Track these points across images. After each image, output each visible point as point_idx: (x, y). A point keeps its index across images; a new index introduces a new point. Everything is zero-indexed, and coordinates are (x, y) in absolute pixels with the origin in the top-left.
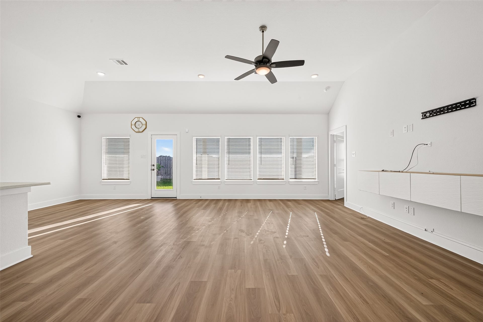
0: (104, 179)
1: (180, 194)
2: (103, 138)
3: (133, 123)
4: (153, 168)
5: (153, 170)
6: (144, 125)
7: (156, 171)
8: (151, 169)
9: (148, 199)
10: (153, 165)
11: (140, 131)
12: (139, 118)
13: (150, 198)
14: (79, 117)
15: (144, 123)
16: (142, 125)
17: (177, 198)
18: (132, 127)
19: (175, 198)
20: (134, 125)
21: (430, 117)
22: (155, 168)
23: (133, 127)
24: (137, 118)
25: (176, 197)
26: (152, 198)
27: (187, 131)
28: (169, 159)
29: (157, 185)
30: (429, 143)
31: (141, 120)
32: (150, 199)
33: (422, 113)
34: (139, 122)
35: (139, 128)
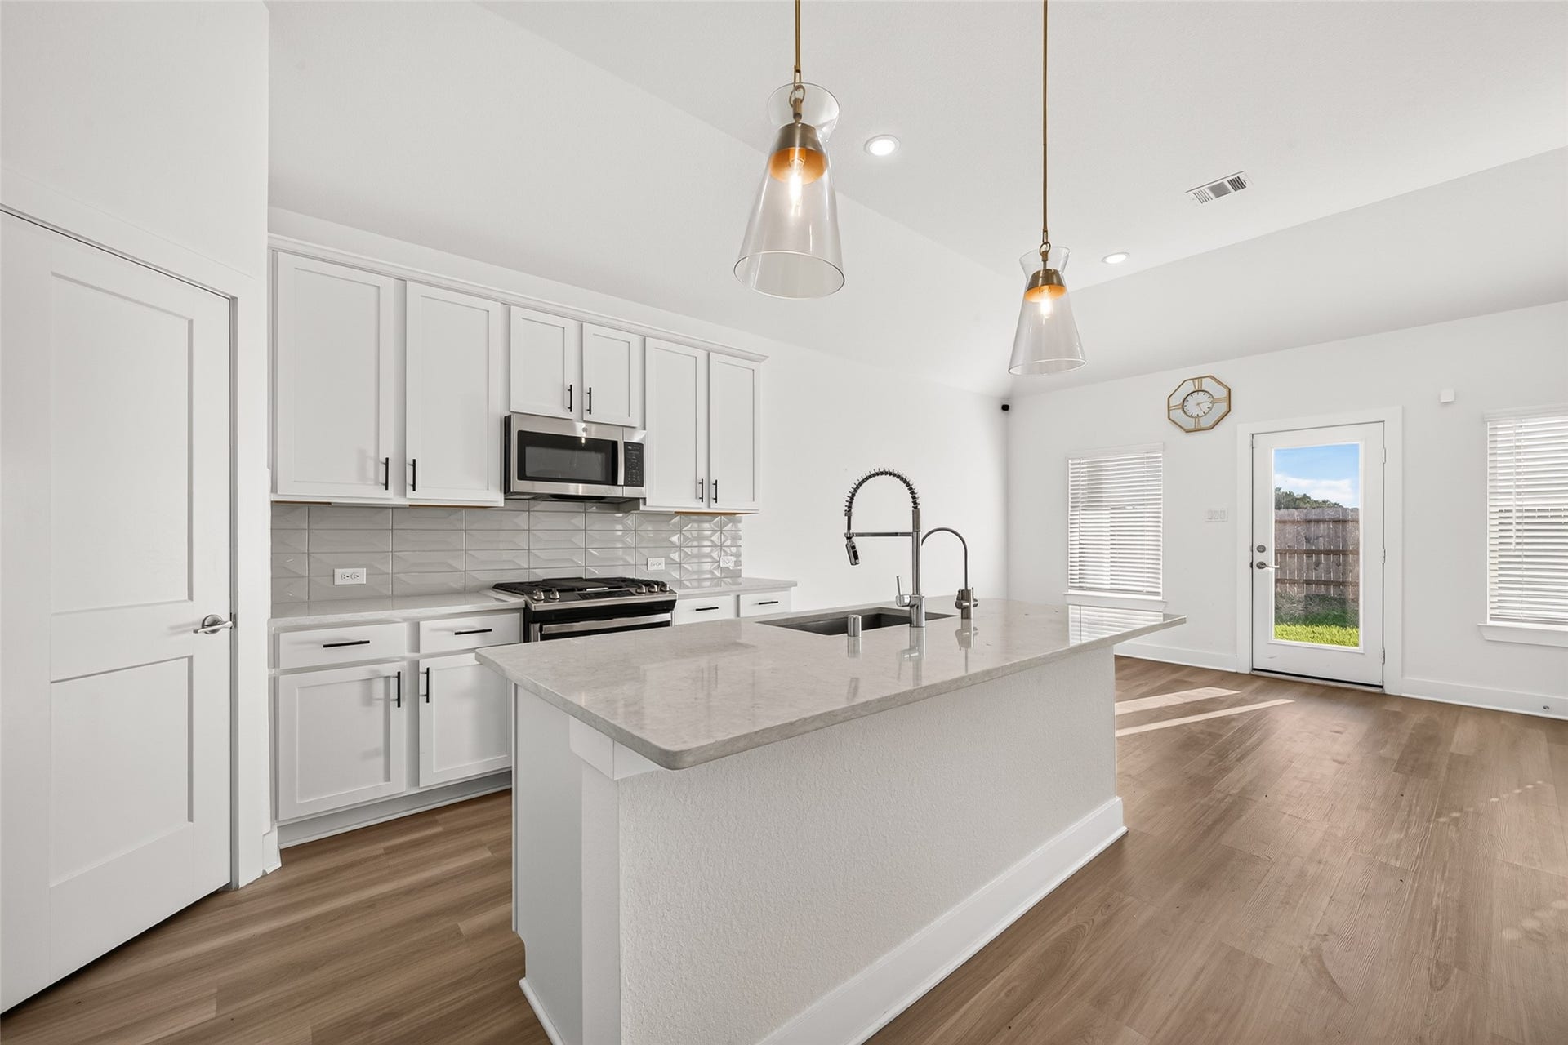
0: (1072, 588)
1: (1402, 676)
2: (1070, 461)
3: (1176, 400)
4: (1259, 557)
5: (1261, 566)
6: (1220, 400)
7: (1271, 570)
8: (1252, 563)
9: (1237, 673)
10: (1262, 549)
11: (1203, 425)
12: (1202, 378)
13: (1247, 670)
14: (1005, 408)
15: (1220, 393)
16: (1213, 403)
17: (1388, 690)
18: (1171, 417)
19: (1378, 690)
20: (1180, 407)
22: (1269, 557)
23: (1177, 414)
24: (1191, 382)
25: (1382, 687)
26: (1256, 670)
27: (1450, 401)
28: (1342, 520)
29: (1276, 623)
31: (1208, 385)
32: (1248, 672)
34: (1200, 393)
35: (1201, 414)
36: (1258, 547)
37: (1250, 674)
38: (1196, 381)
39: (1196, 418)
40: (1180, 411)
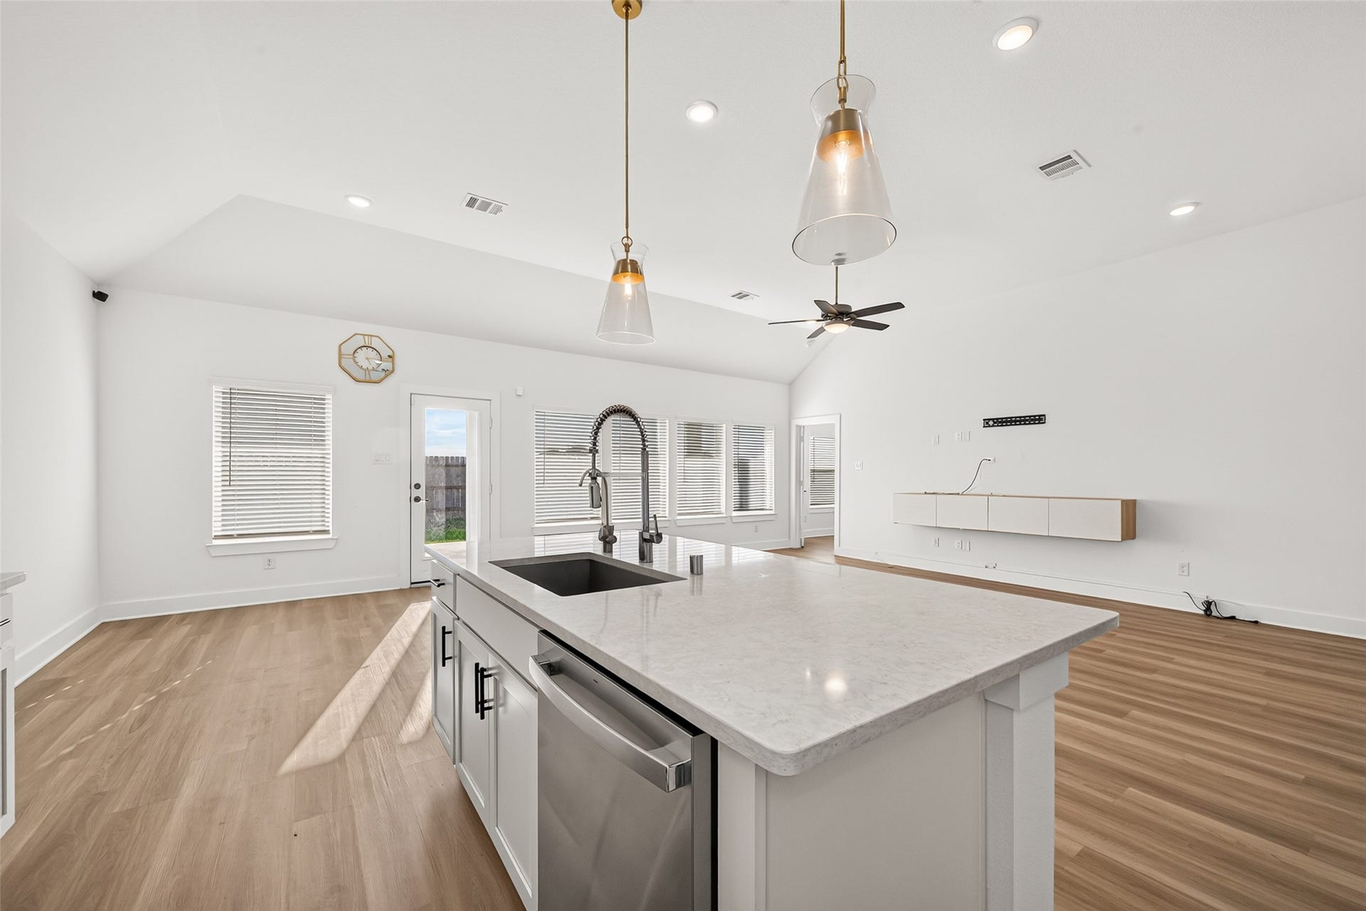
0: (217, 537)
2: (215, 388)
3: (349, 349)
4: (416, 493)
5: (417, 499)
6: (385, 359)
7: (423, 502)
8: (411, 498)
9: (400, 589)
10: (418, 486)
11: (370, 378)
12: (371, 336)
13: (408, 586)
14: (100, 296)
15: (385, 352)
16: (381, 361)
18: (343, 365)
20: (351, 356)
21: (993, 426)
22: (421, 493)
23: (347, 363)
24: (362, 336)
26: (412, 583)
27: (521, 394)
30: (992, 459)
31: (376, 343)
32: (409, 587)
33: (984, 420)
34: (369, 349)
35: (370, 368)
36: (415, 485)
37: (410, 588)
38: (366, 337)
39: (365, 370)
40: (352, 360)
